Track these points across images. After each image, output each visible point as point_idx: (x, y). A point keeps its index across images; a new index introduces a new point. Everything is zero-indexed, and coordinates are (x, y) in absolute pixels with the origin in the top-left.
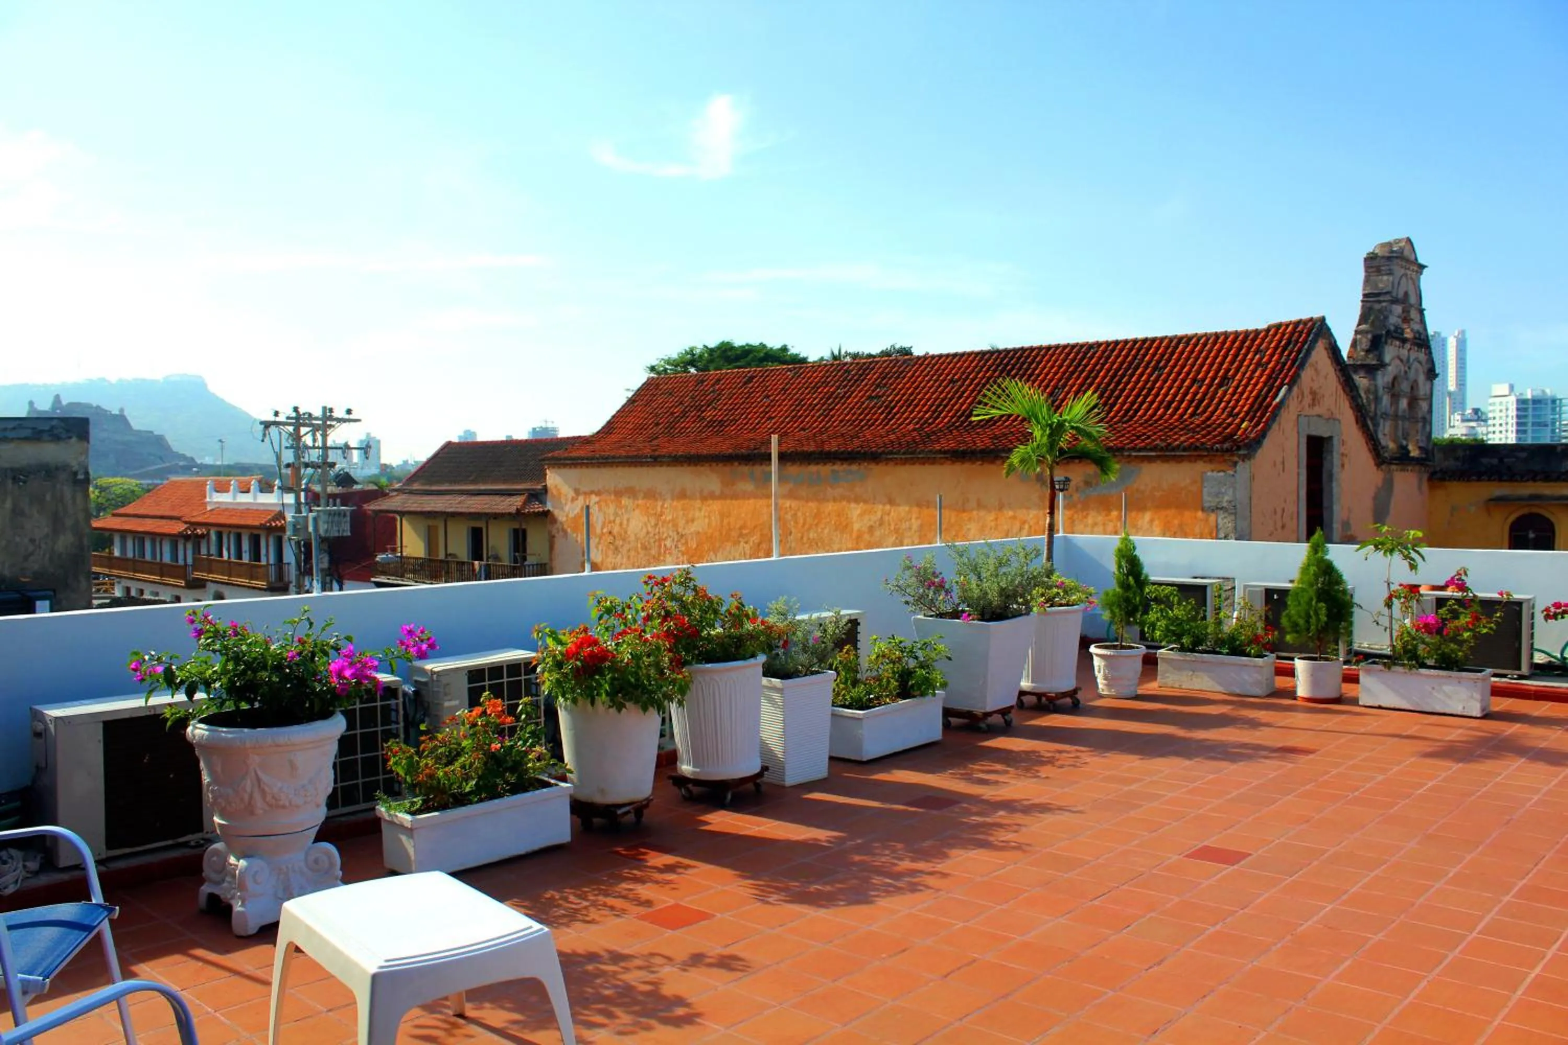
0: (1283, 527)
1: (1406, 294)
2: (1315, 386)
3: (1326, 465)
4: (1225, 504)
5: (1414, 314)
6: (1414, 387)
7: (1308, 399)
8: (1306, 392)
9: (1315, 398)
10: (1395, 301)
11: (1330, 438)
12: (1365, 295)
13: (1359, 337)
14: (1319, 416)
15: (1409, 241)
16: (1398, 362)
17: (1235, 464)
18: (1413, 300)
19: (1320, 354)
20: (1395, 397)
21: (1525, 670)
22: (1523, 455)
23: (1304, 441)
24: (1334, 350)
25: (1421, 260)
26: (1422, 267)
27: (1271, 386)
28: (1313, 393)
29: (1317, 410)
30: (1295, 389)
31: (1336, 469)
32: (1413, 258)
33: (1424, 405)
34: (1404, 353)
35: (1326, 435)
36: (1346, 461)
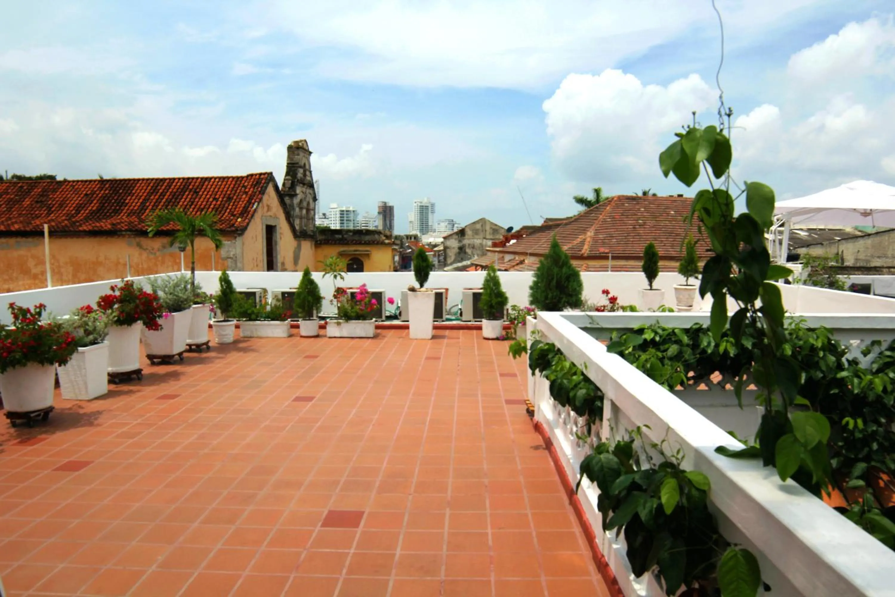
0: (257, 266)
1: (305, 164)
2: (269, 204)
3: (274, 238)
4: (232, 256)
5: (308, 173)
6: (308, 204)
7: (266, 209)
8: (265, 205)
9: (269, 208)
10: (301, 167)
11: (275, 226)
12: (288, 164)
13: (286, 181)
14: (271, 216)
15: (305, 141)
16: (302, 193)
17: (236, 237)
18: (307, 167)
19: (270, 189)
20: (301, 209)
21: (384, 318)
22: (351, 234)
23: (264, 227)
24: (276, 187)
25: (310, 150)
26: (310, 153)
27: (250, 203)
28: (268, 206)
29: (269, 213)
30: (261, 204)
31: (278, 240)
32: (307, 148)
33: (312, 212)
34: (304, 190)
35: (273, 224)
36: (282, 236)
